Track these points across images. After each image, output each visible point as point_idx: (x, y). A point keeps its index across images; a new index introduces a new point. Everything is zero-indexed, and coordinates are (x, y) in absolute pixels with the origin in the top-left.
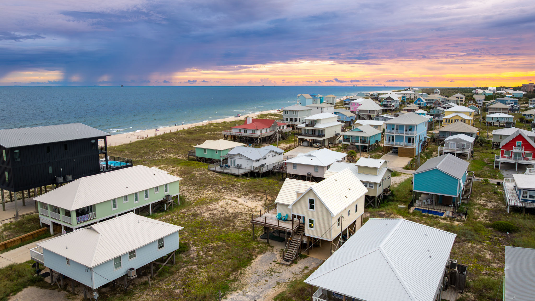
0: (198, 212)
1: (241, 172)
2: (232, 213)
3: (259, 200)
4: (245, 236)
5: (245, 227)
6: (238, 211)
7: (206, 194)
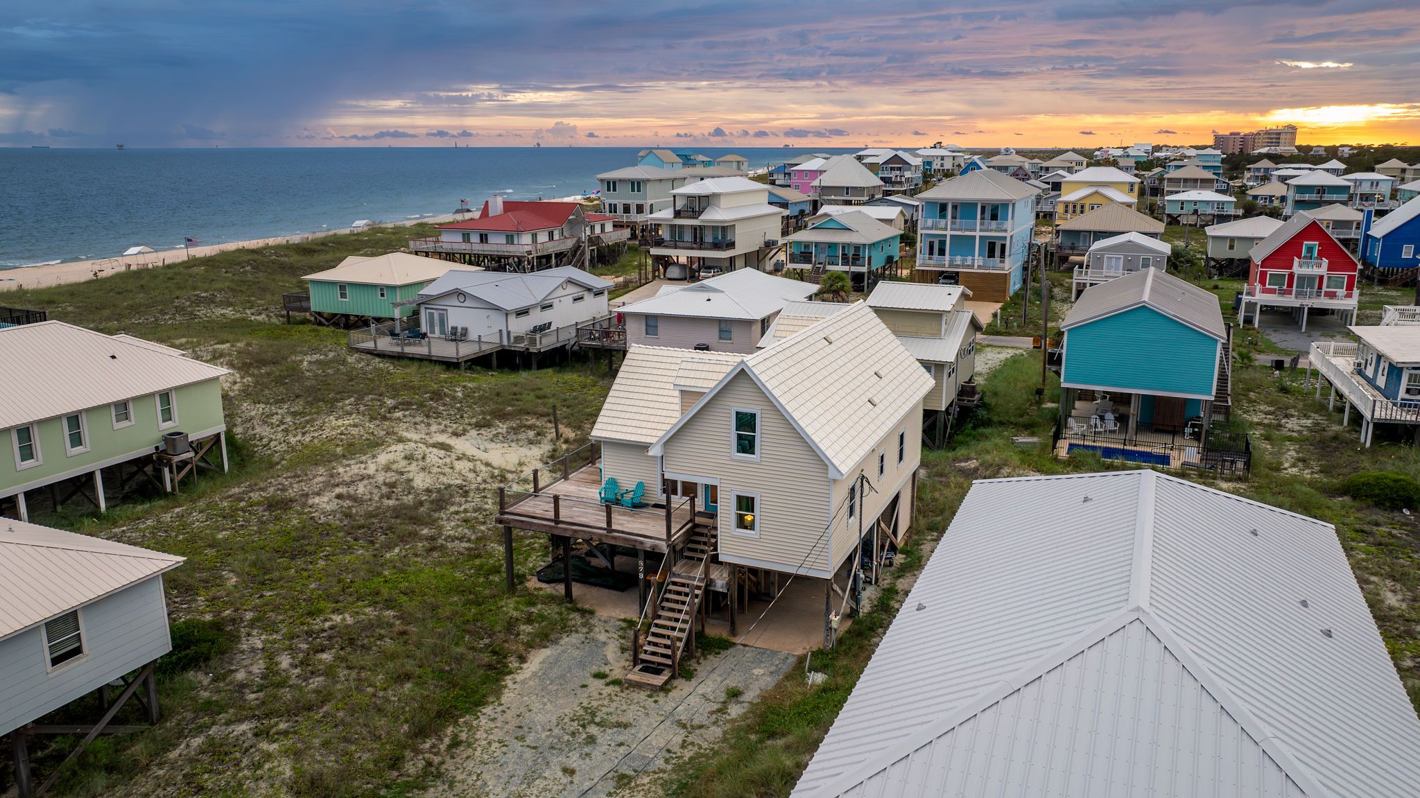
0: (293, 492)
1: (466, 350)
2: (428, 491)
3: (531, 442)
4: (478, 575)
5: (479, 539)
6: (452, 482)
7: (333, 429)
